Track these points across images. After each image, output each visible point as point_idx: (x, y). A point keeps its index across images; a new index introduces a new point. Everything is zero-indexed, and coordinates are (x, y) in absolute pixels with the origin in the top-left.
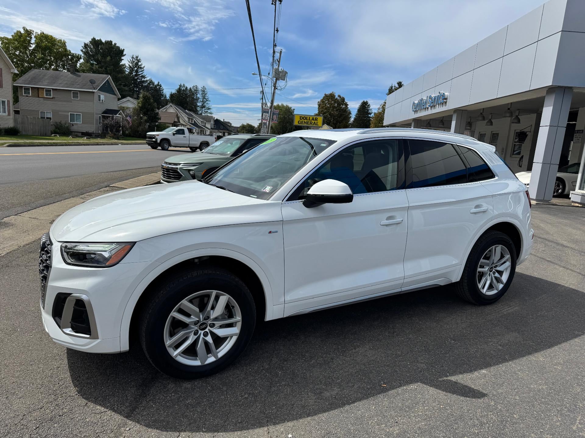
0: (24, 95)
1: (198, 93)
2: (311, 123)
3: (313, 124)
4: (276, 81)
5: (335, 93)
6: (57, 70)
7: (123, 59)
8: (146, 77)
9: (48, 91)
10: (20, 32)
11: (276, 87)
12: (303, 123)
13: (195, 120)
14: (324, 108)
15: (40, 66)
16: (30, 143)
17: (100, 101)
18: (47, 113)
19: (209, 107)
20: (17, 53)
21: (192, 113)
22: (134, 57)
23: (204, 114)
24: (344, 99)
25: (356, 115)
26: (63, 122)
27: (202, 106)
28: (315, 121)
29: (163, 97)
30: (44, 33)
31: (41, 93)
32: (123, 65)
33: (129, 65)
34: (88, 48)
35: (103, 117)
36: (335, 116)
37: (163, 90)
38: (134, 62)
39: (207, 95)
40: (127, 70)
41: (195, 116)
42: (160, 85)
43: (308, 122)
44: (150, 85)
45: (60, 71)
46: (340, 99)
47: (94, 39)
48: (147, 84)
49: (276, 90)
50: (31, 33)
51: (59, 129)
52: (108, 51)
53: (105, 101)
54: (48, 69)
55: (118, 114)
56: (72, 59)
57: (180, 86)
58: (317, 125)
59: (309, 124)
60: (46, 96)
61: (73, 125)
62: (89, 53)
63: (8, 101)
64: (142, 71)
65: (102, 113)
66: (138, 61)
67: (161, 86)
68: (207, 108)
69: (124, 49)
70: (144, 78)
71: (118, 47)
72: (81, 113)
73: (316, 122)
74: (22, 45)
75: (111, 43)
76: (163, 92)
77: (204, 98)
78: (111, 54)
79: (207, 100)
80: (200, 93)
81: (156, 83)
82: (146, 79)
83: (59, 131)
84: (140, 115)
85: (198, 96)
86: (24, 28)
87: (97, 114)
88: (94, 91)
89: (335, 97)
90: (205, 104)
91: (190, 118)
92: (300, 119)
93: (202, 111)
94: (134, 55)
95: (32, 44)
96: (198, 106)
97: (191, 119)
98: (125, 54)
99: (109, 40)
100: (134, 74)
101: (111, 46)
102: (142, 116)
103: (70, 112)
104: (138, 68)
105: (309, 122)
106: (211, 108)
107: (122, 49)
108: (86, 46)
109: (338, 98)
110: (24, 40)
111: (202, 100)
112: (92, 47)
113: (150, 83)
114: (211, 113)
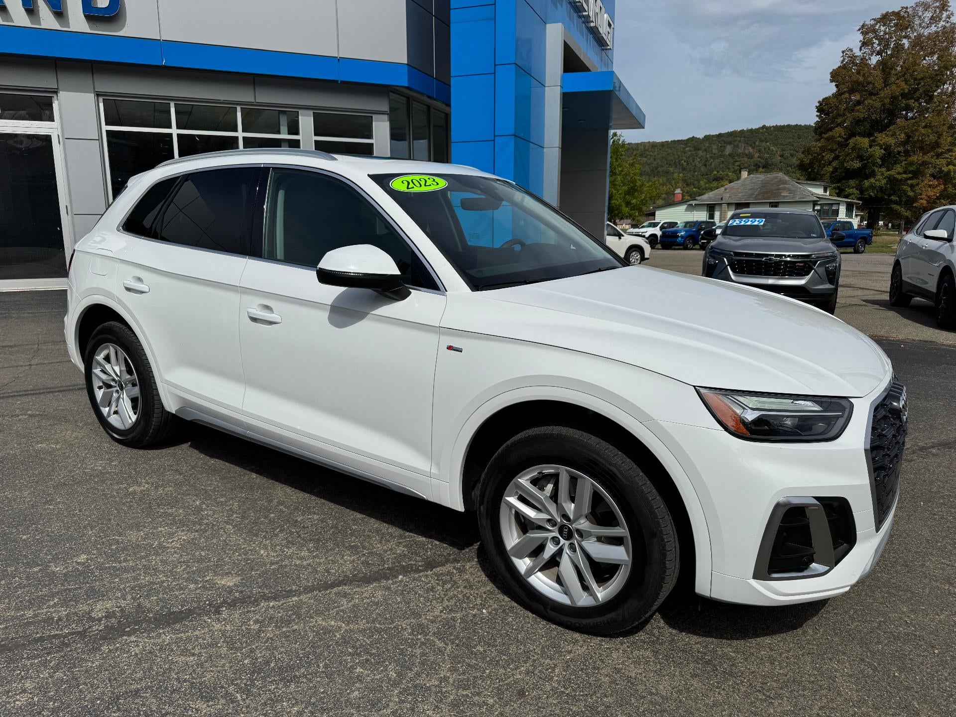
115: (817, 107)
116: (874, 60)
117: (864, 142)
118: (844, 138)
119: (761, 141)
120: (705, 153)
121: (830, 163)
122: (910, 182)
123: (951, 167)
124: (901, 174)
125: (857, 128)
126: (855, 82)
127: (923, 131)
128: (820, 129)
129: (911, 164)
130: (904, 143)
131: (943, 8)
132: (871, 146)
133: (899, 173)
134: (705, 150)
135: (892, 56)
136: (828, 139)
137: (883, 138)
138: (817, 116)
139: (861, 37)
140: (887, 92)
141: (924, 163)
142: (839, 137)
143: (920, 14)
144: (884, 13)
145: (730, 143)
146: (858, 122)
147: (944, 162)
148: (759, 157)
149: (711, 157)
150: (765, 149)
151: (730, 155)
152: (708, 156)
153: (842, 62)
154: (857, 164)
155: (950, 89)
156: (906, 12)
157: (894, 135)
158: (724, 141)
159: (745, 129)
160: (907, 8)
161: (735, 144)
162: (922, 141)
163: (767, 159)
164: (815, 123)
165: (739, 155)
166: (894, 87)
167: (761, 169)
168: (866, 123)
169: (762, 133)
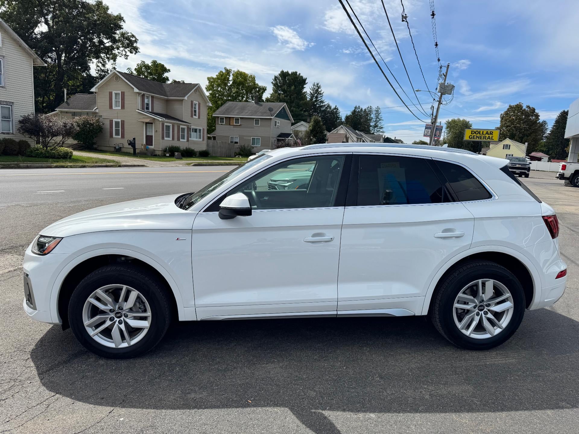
0: (219, 123)
1: (372, 113)
2: (485, 137)
3: (487, 138)
4: (441, 96)
5: (522, 104)
6: (248, 101)
7: (305, 87)
8: (324, 102)
9: (237, 119)
10: (222, 72)
11: (441, 102)
12: (475, 138)
13: (364, 139)
14: (508, 120)
15: (234, 99)
16: (212, 163)
17: (276, 126)
18: (235, 138)
19: (381, 127)
20: (219, 89)
21: (362, 133)
22: (316, 84)
23: (376, 133)
24: (534, 109)
25: (552, 127)
26: (246, 145)
27: (375, 126)
28: (489, 135)
29: (339, 119)
30: (239, 71)
31: (232, 121)
32: (305, 93)
33: (311, 93)
34: (278, 80)
35: (278, 140)
36: (521, 129)
37: (339, 113)
38: (314, 89)
39: (380, 115)
40: (308, 97)
41: (364, 136)
42: (337, 108)
43: (481, 136)
44: (327, 109)
45: (250, 102)
46: (529, 110)
47: (282, 72)
48: (324, 108)
49: (441, 104)
50: (230, 71)
51: (243, 152)
52: (293, 81)
53: (280, 127)
54: (240, 101)
55: (290, 137)
56: (259, 91)
57: (356, 108)
58: (492, 139)
59: (483, 138)
60: (235, 123)
61: (253, 148)
62: (278, 84)
63: (203, 129)
64: (321, 97)
65: (277, 137)
66: (318, 87)
67: (338, 110)
68: (379, 127)
69: (306, 78)
70: (323, 103)
71: (302, 77)
72: (260, 137)
73: (491, 136)
74: (223, 82)
75: (296, 73)
76: (339, 115)
77: (377, 117)
78: (296, 83)
79: (380, 120)
80: (374, 112)
81: (333, 107)
82: (324, 104)
83: (242, 153)
84: (310, 137)
85: (372, 116)
86: (225, 68)
87: (272, 137)
88: (271, 117)
89: (522, 108)
90: (378, 123)
91: (358, 138)
92: (472, 134)
93: (374, 131)
94: (315, 82)
95: (230, 80)
96: (371, 126)
97: (360, 138)
98: (307, 83)
99: (295, 71)
100: (314, 100)
101: (296, 76)
102: (312, 138)
103: (252, 137)
104: (318, 94)
105: (483, 137)
106: (384, 127)
107: (305, 78)
108: (276, 78)
109: (527, 109)
110: (225, 78)
111: (375, 120)
112: (280, 79)
113: (327, 107)
114: (382, 132)
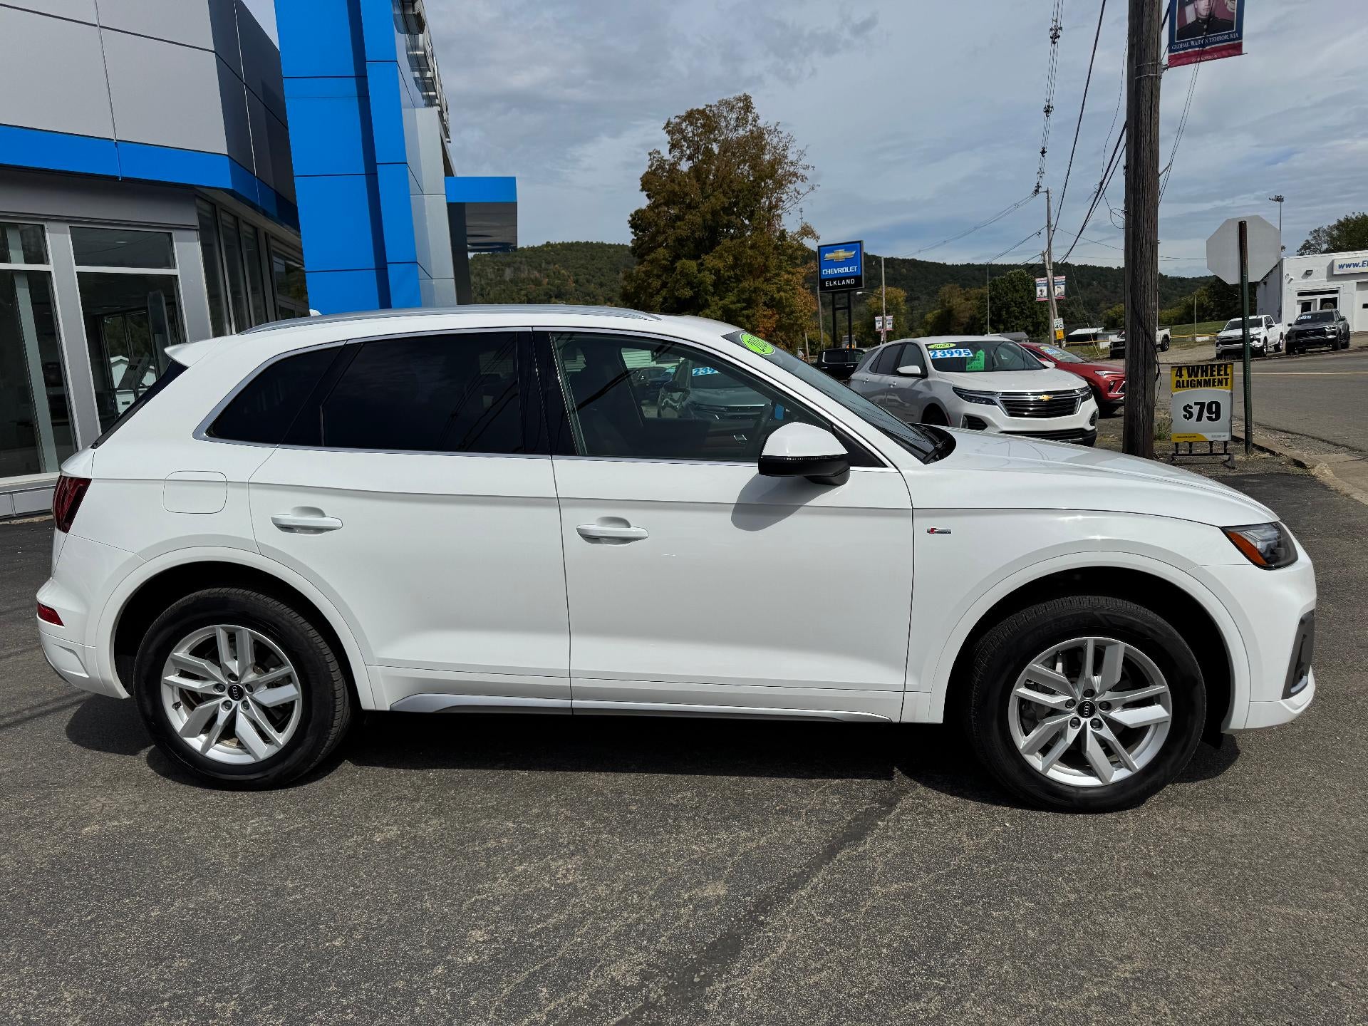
115: (630, 222)
116: (685, 166)
117: (692, 265)
118: (669, 261)
119: (548, 263)
120: (478, 279)
121: (658, 292)
122: (745, 312)
123: (782, 294)
124: (734, 303)
125: (681, 248)
126: (671, 192)
127: (750, 252)
128: (640, 250)
129: (743, 291)
130: (733, 267)
131: (748, 109)
132: (699, 271)
133: (733, 303)
134: (478, 275)
135: (703, 161)
136: (651, 262)
137: (710, 260)
138: (632, 233)
139: (668, 138)
140: (706, 207)
141: (756, 290)
142: (663, 259)
143: (725, 114)
144: (689, 110)
145: (509, 265)
146: (680, 241)
147: (774, 287)
148: (548, 284)
149: (488, 284)
150: (554, 273)
151: (511, 281)
152: (483, 282)
153: (651, 167)
154: (688, 293)
155: (767, 203)
156: (710, 111)
157: (721, 257)
158: (501, 263)
159: (525, 247)
160: (711, 106)
161: (516, 266)
162: (751, 265)
163: (558, 287)
164: (631, 242)
165: (523, 281)
166: (713, 200)
167: (553, 299)
168: (689, 243)
169: (547, 252)
